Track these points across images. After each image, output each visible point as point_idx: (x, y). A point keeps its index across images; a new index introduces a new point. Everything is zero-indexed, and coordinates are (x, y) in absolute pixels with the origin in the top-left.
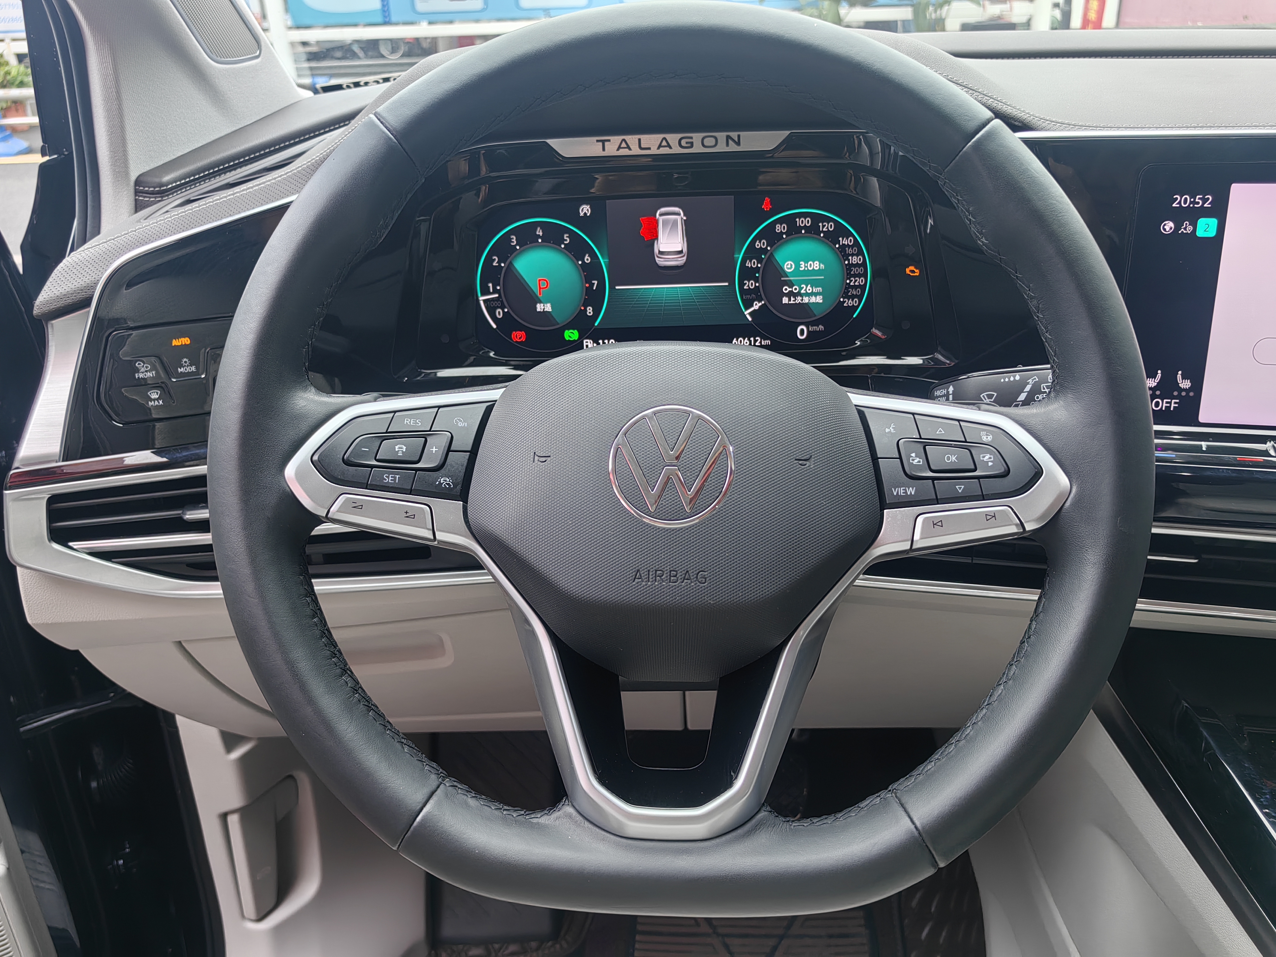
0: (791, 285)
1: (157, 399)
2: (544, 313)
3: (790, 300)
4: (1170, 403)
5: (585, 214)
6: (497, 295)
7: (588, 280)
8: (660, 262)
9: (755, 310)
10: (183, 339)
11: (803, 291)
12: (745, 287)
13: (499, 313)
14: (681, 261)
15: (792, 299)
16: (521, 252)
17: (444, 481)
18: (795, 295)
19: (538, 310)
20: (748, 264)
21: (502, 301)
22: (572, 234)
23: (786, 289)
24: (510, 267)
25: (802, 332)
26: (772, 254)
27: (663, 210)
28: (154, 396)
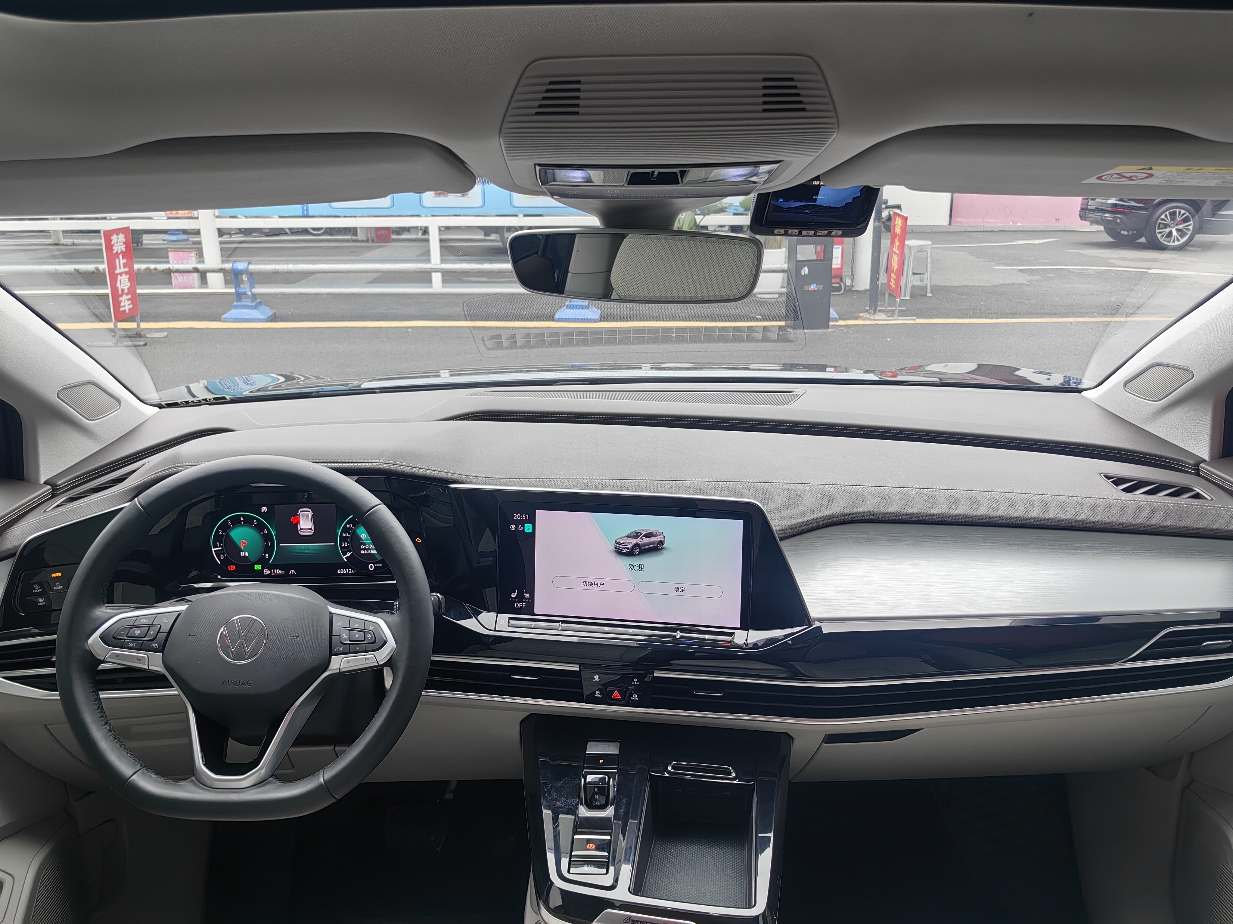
0: (365, 545)
1: (43, 602)
2: (244, 556)
3: (364, 552)
4: (522, 604)
5: (264, 511)
6: (221, 548)
7: (266, 541)
8: (301, 533)
9: (348, 556)
10: (57, 574)
11: (371, 548)
12: (343, 545)
13: (222, 556)
14: (311, 533)
15: (366, 551)
16: (233, 528)
17: (155, 645)
18: (367, 550)
19: (242, 555)
20: (344, 535)
21: (224, 551)
22: (258, 520)
23: (362, 547)
24: (228, 535)
25: (371, 567)
26: (355, 532)
27: (302, 509)
28: (41, 601)
